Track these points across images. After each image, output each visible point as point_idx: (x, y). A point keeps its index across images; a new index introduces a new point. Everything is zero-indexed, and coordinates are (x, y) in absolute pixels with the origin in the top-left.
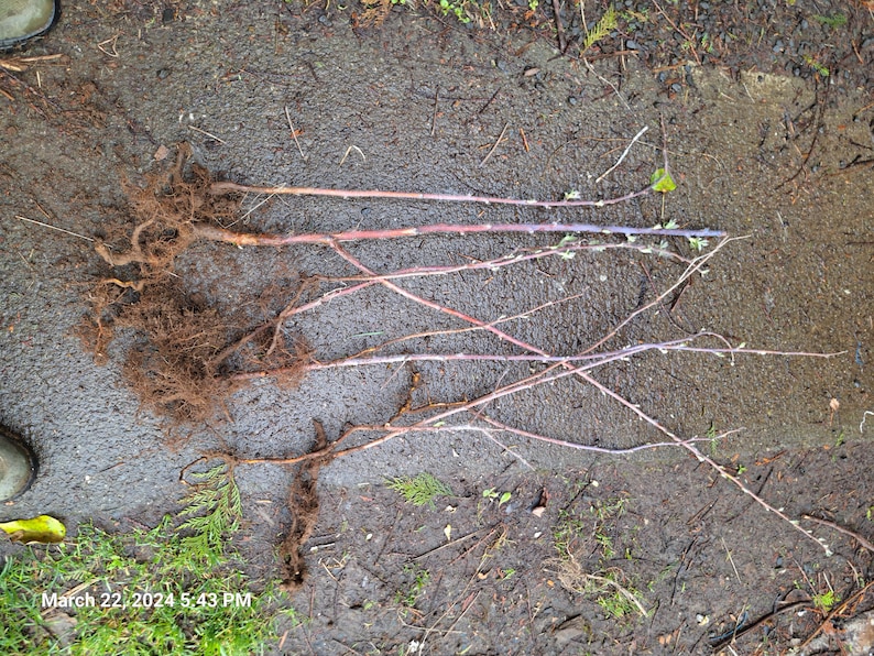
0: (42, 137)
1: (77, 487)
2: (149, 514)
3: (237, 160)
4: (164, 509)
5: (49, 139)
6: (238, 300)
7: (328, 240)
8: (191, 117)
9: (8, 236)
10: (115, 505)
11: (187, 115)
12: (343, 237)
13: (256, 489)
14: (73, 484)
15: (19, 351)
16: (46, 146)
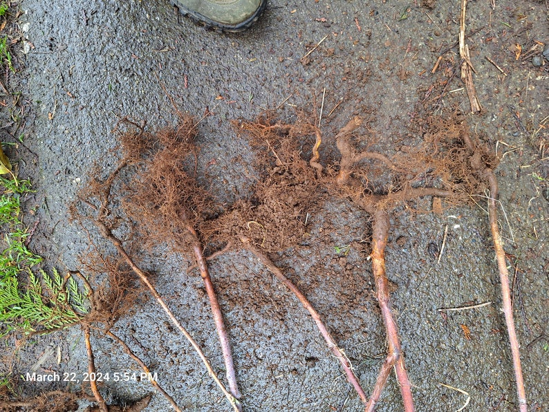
0: (403, 99)
1: (68, 172)
2: (43, 241)
3: (423, 274)
4: (48, 254)
5: (403, 106)
6: (276, 295)
7: (395, 354)
8: (457, 226)
9: (304, 84)
10: (51, 208)
11: (456, 222)
12: (400, 371)
13: (73, 345)
14: (72, 168)
15: (199, 106)
16: (396, 103)
